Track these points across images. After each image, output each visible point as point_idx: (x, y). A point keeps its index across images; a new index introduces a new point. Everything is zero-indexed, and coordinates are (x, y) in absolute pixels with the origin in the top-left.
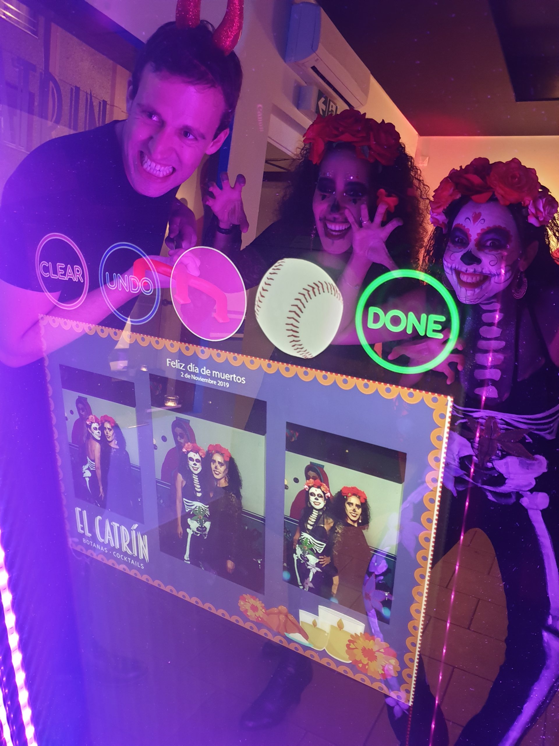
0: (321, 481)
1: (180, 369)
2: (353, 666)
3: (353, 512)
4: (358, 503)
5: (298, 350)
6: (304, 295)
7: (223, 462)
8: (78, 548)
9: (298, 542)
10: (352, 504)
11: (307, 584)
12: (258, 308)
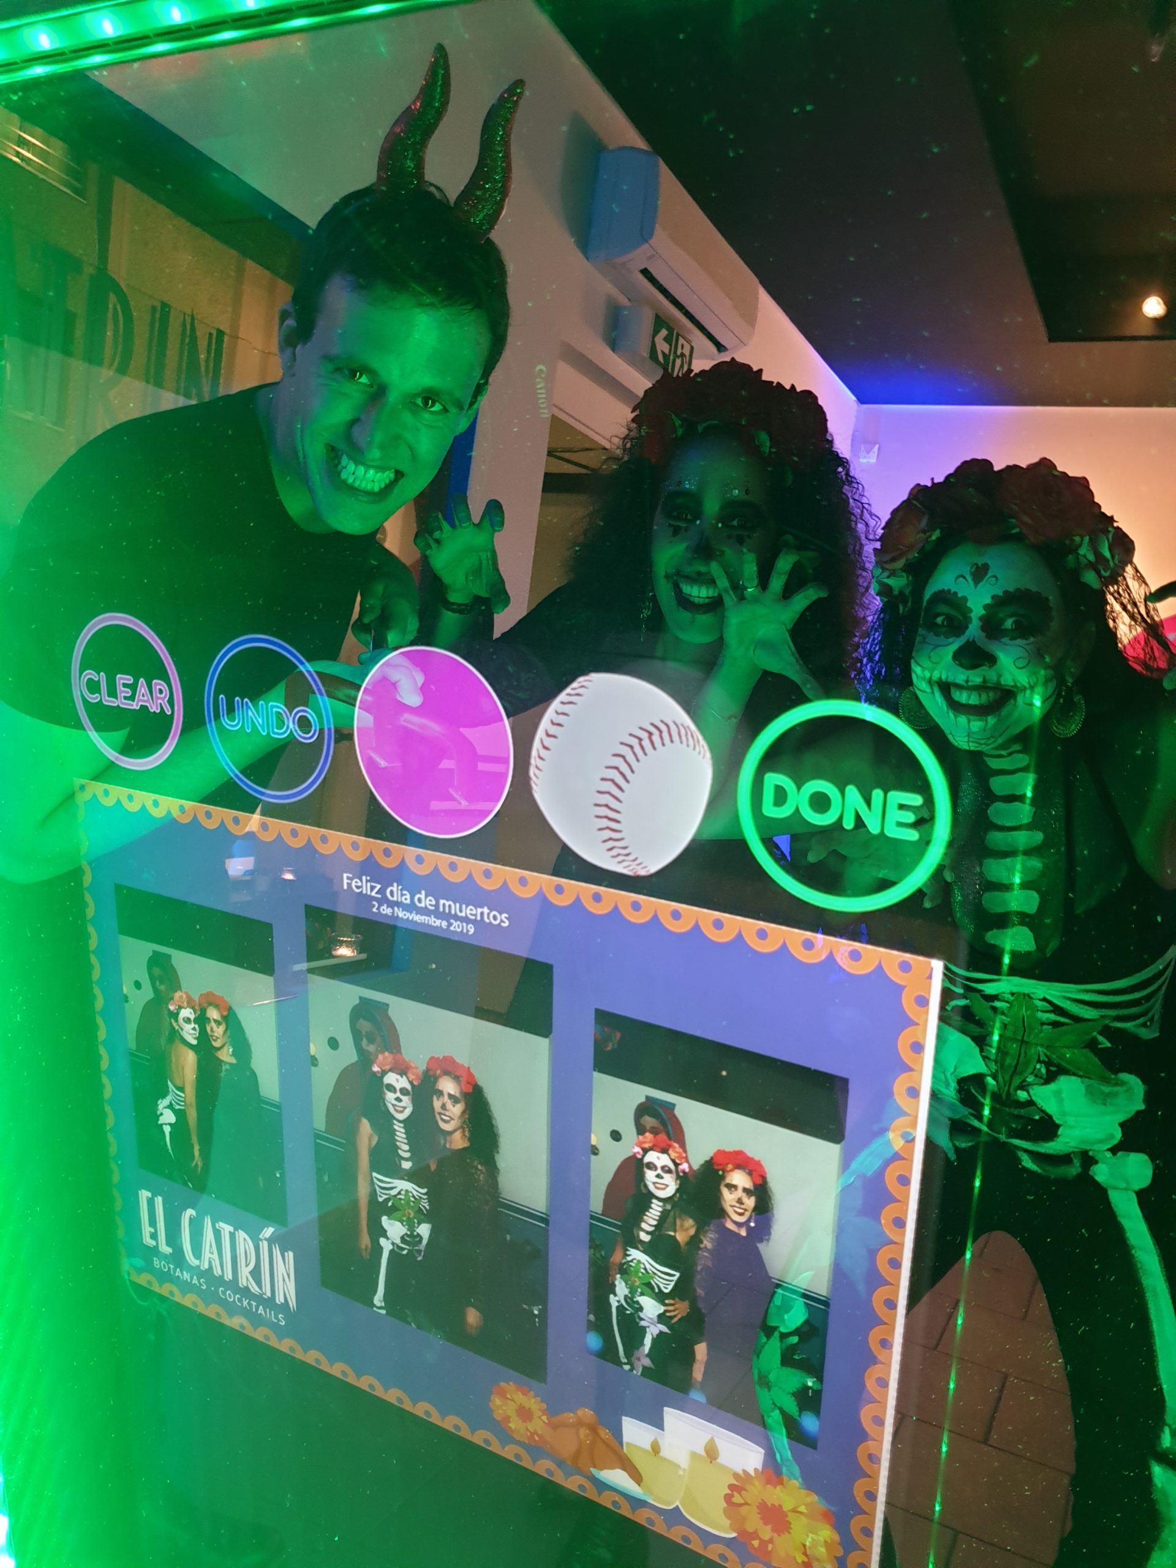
0: (670, 1139)
1: (370, 896)
2: (740, 1544)
3: (738, 1205)
4: (749, 1185)
5: (620, 858)
6: (631, 747)
7: (458, 1095)
8: (143, 1279)
9: (619, 1270)
10: (735, 1187)
11: (639, 1359)
12: (537, 771)
